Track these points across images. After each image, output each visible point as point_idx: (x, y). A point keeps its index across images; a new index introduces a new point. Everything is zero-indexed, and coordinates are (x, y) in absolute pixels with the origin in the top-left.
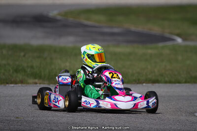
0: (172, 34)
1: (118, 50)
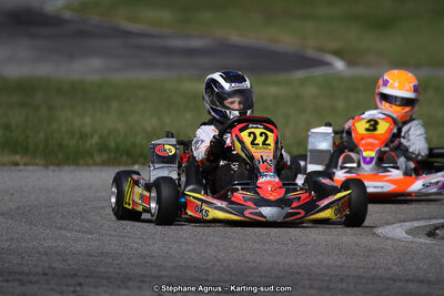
0: (322, 50)
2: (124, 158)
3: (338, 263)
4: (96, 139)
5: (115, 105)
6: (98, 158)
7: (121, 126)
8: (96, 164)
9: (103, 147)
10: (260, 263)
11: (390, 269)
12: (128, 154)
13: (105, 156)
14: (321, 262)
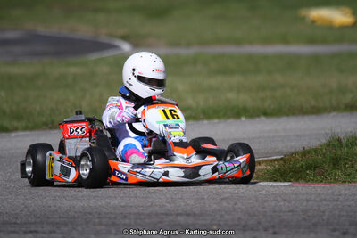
3: (122, 204)
10: (60, 207)
11: (164, 206)
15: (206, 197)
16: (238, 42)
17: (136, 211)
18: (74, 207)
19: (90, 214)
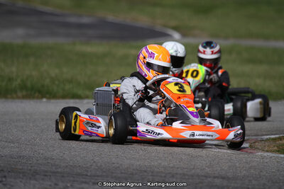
0: (165, 26)
1: (88, 49)
2: (37, 94)
3: (171, 165)
4: (19, 81)
5: (32, 59)
6: (20, 94)
7: (34, 73)
8: (18, 98)
9: (23, 87)
10: (121, 165)
12: (40, 92)
13: (24, 93)
14: (160, 164)
15: (237, 164)
16: (266, 38)
17: (181, 172)
18: (133, 165)
19: (145, 171)
